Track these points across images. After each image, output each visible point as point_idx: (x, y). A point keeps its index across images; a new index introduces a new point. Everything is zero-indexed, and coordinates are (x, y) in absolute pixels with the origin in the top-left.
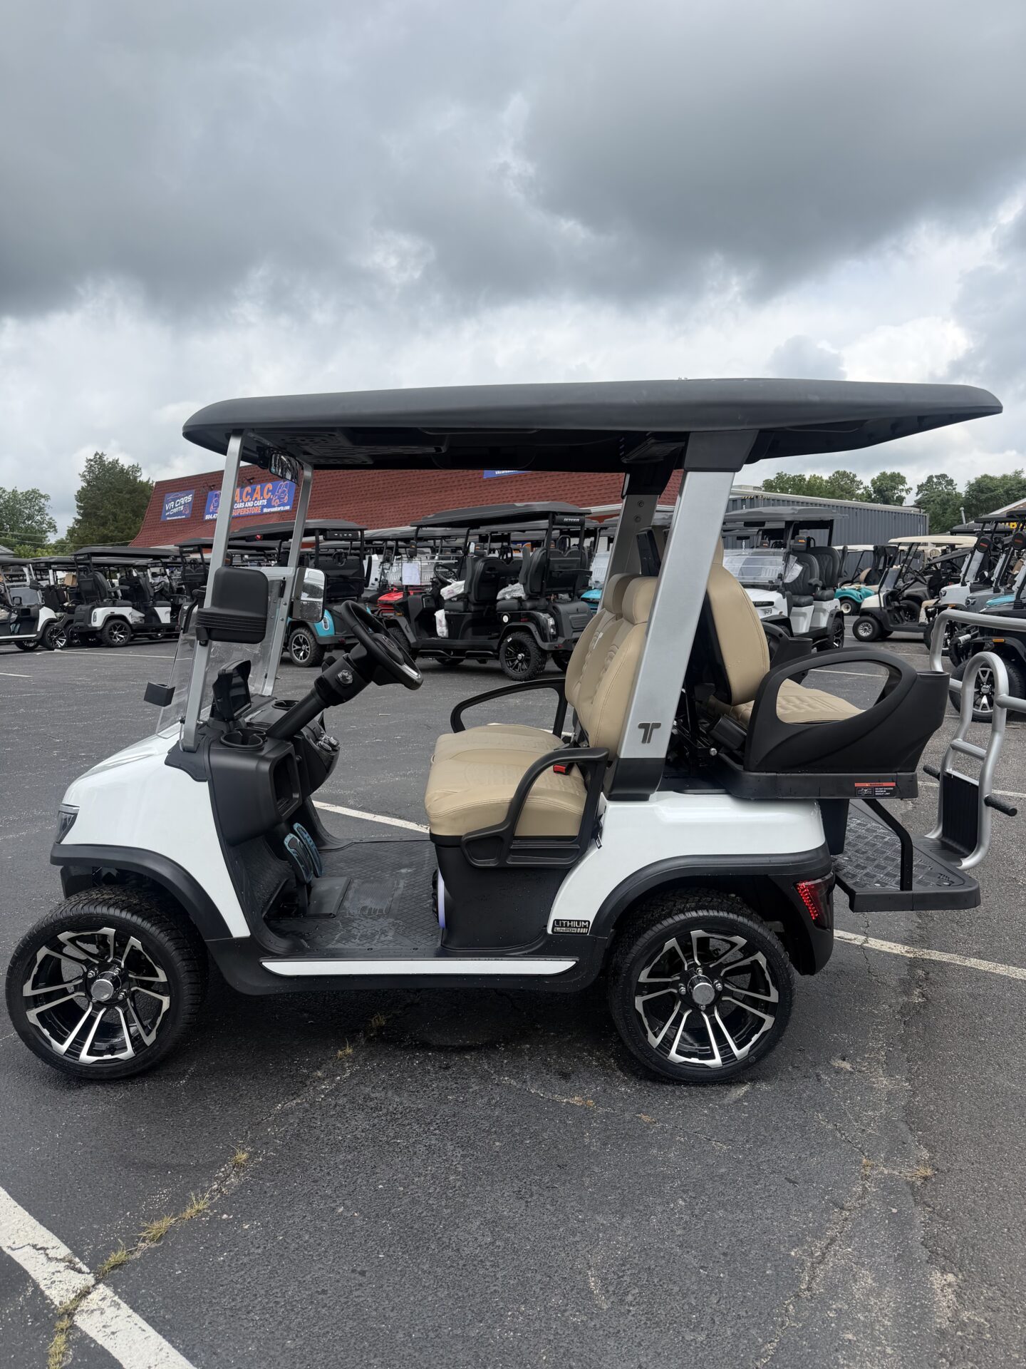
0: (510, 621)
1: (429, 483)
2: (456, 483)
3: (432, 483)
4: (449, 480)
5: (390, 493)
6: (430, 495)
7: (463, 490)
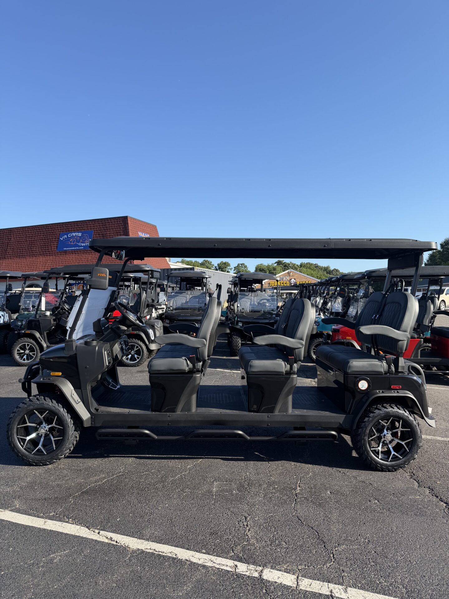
4: (37, 251)
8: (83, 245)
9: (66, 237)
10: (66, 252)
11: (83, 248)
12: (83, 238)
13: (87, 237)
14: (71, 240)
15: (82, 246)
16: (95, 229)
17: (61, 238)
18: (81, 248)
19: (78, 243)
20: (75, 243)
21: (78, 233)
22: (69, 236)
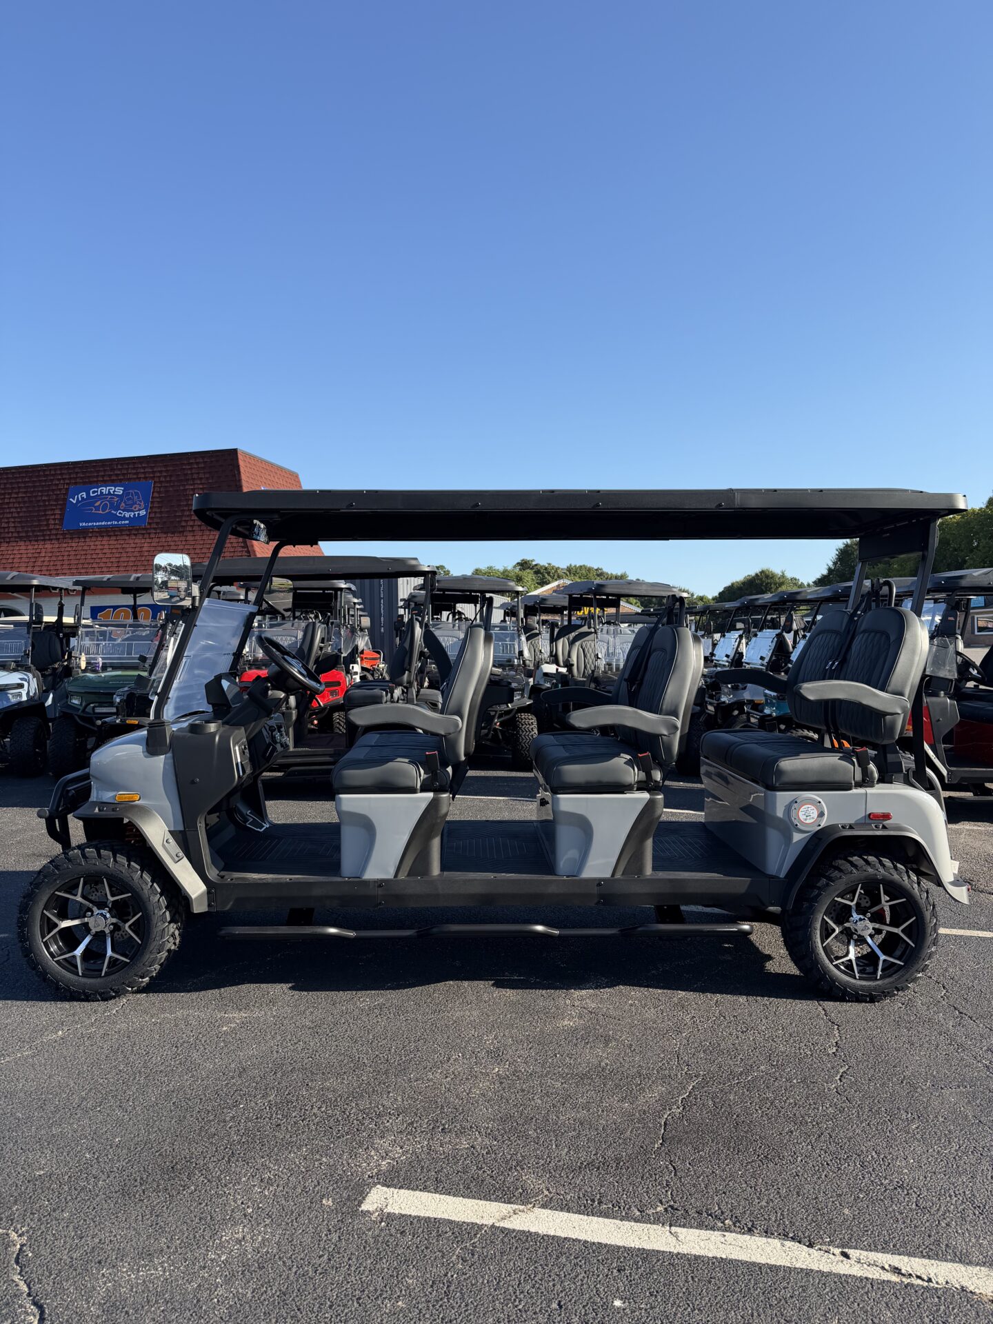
8: (127, 515)
9: (85, 496)
10: (84, 533)
11: (127, 522)
12: (128, 499)
13: (139, 498)
14: (97, 504)
15: (124, 518)
16: (157, 480)
17: (71, 500)
18: (123, 522)
19: (117, 510)
20: (107, 511)
21: (113, 488)
22: (91, 495)
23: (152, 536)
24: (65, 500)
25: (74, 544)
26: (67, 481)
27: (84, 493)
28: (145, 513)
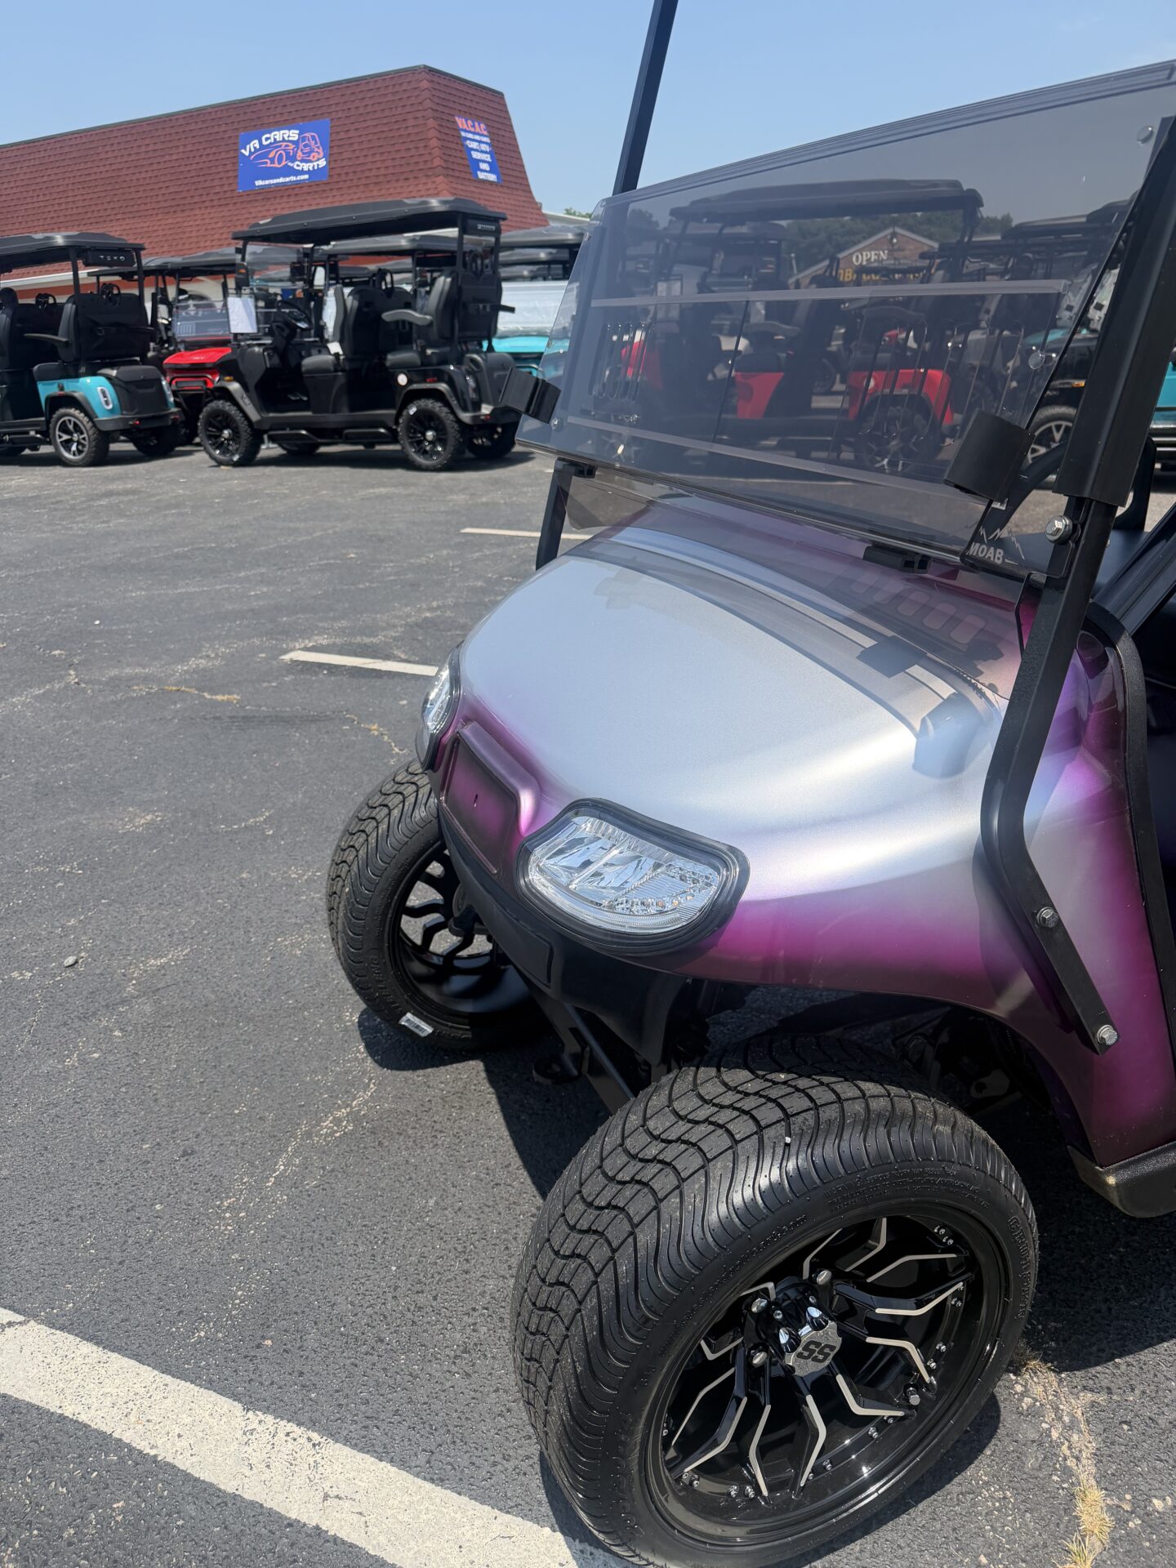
0: (410, 382)
1: (155, 199)
2: (196, 199)
3: (160, 198)
4: (184, 195)
5: (96, 214)
6: (160, 217)
7: (208, 211)
8: (306, 169)
9: (257, 146)
11: (306, 177)
12: (305, 146)
13: (316, 143)
14: (271, 155)
15: (302, 172)
16: (334, 115)
17: (243, 151)
18: (299, 178)
19: (293, 162)
20: (283, 163)
21: (286, 131)
22: (265, 143)
23: (335, 193)
24: (237, 150)
25: (252, 210)
26: (235, 126)
27: (256, 141)
28: (325, 163)
